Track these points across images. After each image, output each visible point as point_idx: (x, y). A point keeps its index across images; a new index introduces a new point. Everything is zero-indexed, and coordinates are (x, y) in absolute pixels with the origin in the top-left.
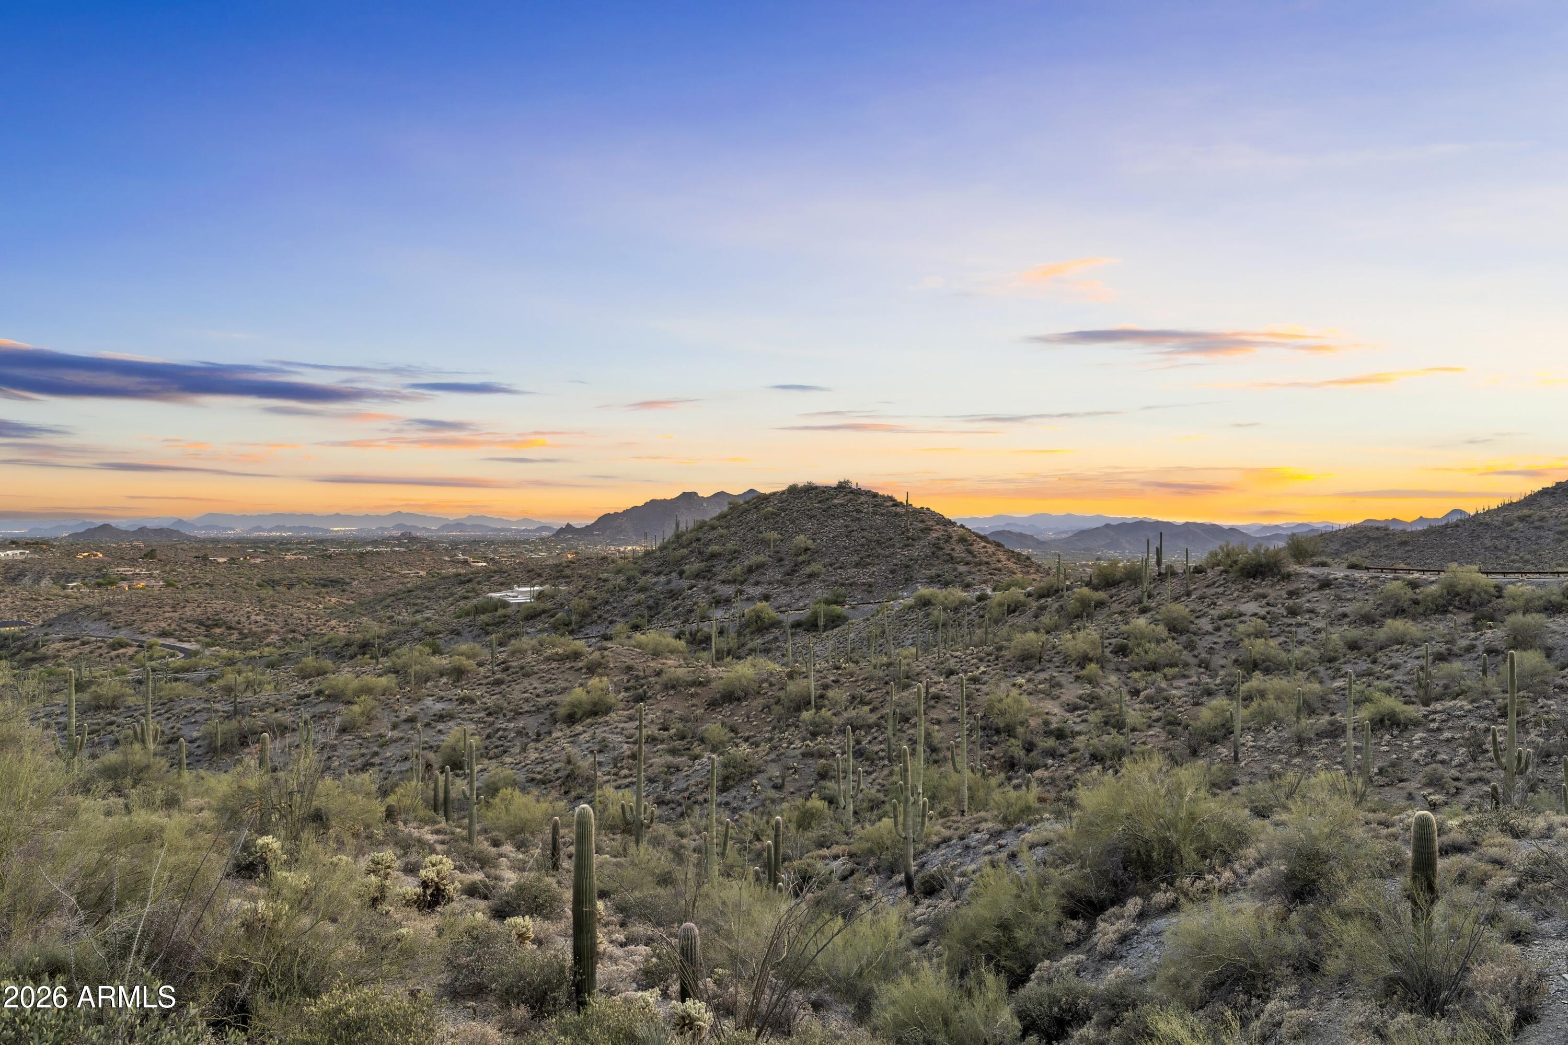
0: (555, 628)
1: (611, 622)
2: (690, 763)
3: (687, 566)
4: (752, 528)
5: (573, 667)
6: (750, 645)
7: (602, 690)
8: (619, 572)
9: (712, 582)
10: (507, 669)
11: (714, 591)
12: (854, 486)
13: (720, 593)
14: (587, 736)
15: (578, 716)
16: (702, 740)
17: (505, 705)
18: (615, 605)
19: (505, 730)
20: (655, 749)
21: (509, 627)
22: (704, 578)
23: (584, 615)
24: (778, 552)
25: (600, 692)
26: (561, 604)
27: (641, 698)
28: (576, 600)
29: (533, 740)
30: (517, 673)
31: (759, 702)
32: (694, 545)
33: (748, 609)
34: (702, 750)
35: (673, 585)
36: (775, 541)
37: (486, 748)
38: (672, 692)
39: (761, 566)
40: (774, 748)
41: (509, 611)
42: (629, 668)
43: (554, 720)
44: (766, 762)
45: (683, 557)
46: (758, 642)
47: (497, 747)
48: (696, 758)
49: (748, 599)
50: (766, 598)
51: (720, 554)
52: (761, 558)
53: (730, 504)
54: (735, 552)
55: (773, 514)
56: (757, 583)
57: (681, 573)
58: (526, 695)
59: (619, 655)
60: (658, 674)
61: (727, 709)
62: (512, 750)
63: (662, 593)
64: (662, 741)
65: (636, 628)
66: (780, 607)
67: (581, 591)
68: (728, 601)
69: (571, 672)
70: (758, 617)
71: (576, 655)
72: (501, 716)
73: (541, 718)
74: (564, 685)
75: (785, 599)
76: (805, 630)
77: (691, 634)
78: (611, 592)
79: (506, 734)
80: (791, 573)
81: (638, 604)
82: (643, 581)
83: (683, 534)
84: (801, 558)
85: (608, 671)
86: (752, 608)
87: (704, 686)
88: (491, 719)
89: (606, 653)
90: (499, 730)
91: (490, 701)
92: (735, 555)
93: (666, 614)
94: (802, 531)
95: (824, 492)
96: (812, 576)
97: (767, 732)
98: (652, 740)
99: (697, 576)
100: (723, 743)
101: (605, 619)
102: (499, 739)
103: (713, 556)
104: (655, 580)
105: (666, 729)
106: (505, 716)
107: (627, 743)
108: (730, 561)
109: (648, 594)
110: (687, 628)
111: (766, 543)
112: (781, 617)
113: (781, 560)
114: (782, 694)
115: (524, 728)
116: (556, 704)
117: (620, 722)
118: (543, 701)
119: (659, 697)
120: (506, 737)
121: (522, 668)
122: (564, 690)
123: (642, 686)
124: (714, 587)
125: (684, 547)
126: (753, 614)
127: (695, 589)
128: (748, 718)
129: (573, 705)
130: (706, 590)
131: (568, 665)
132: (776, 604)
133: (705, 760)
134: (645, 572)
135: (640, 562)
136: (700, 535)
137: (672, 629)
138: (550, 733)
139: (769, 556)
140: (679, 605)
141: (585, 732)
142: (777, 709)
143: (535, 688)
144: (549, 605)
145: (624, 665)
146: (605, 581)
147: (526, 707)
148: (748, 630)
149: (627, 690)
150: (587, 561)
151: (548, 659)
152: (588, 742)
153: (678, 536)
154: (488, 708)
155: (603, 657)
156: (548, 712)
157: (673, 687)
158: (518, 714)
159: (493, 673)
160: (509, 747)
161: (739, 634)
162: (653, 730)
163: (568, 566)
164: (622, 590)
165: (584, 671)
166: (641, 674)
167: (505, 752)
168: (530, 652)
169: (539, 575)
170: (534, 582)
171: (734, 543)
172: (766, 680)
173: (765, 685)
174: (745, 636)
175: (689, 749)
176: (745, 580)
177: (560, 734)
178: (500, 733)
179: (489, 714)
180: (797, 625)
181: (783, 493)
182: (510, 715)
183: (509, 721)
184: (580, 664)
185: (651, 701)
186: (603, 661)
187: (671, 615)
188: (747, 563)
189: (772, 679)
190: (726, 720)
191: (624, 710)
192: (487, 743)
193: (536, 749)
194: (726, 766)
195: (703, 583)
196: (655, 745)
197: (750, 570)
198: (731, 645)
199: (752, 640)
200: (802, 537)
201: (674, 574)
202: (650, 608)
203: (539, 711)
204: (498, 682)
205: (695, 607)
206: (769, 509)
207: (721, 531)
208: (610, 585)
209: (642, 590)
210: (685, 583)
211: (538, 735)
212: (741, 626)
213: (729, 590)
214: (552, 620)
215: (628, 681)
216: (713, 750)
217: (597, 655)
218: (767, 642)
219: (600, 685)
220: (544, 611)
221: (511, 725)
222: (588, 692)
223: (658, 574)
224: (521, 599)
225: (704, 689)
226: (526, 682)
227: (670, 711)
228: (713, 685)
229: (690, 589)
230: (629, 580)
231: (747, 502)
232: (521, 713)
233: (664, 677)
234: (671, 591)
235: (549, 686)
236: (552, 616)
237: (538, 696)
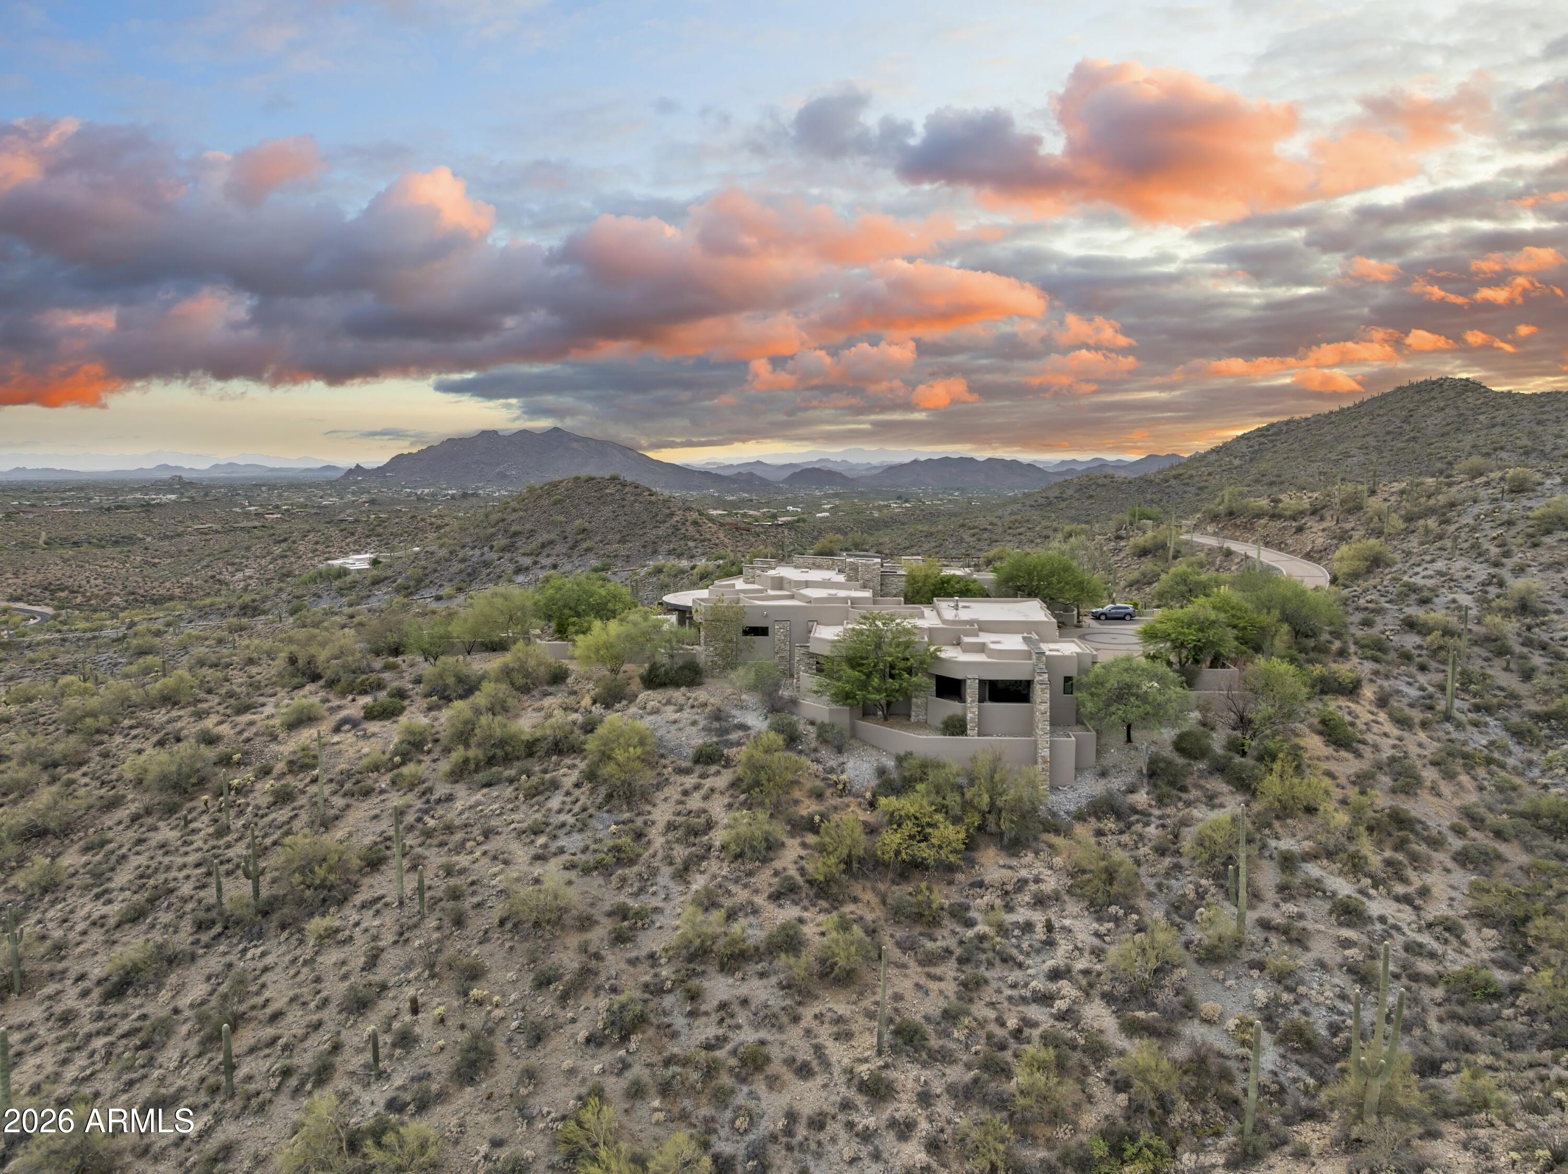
0: (400, 591)
1: (441, 586)
3: (496, 542)
4: (545, 512)
8: (442, 546)
9: (515, 554)
11: (516, 562)
12: (622, 479)
13: (521, 563)
18: (442, 572)
21: (360, 591)
22: (509, 551)
23: (419, 581)
24: (564, 531)
26: (399, 573)
28: (411, 569)
32: (500, 523)
35: (485, 557)
36: (562, 522)
39: (552, 542)
41: (355, 577)
45: (493, 535)
49: (541, 568)
50: (555, 567)
51: (521, 532)
52: (553, 536)
54: (532, 531)
55: (561, 499)
56: (548, 556)
57: (492, 547)
63: (478, 563)
65: (459, 590)
68: (527, 569)
75: (568, 567)
78: (438, 562)
80: (572, 548)
81: (461, 571)
82: (462, 554)
83: (492, 514)
84: (580, 537)
92: (532, 533)
93: (482, 579)
94: (582, 516)
95: (600, 482)
96: (588, 550)
99: (503, 550)
101: (436, 584)
103: (516, 534)
104: (472, 553)
108: (528, 538)
109: (467, 564)
111: (555, 524)
113: (566, 537)
124: (516, 559)
125: (493, 526)
127: (502, 560)
130: (511, 560)
134: (463, 547)
135: (458, 537)
136: (505, 515)
139: (557, 534)
140: (491, 572)
146: (432, 553)
153: (487, 517)
164: (446, 560)
171: (531, 523)
176: (540, 553)
181: (569, 481)
187: (485, 580)
188: (541, 540)
195: (508, 555)
197: (543, 546)
200: (581, 520)
201: (486, 549)
202: (469, 575)
206: (557, 496)
207: (521, 512)
208: (436, 557)
210: (495, 556)
213: (527, 561)
214: (394, 585)
220: (384, 577)
223: (473, 548)
224: (360, 567)
229: (499, 559)
230: (451, 553)
234: (485, 561)
236: (393, 581)
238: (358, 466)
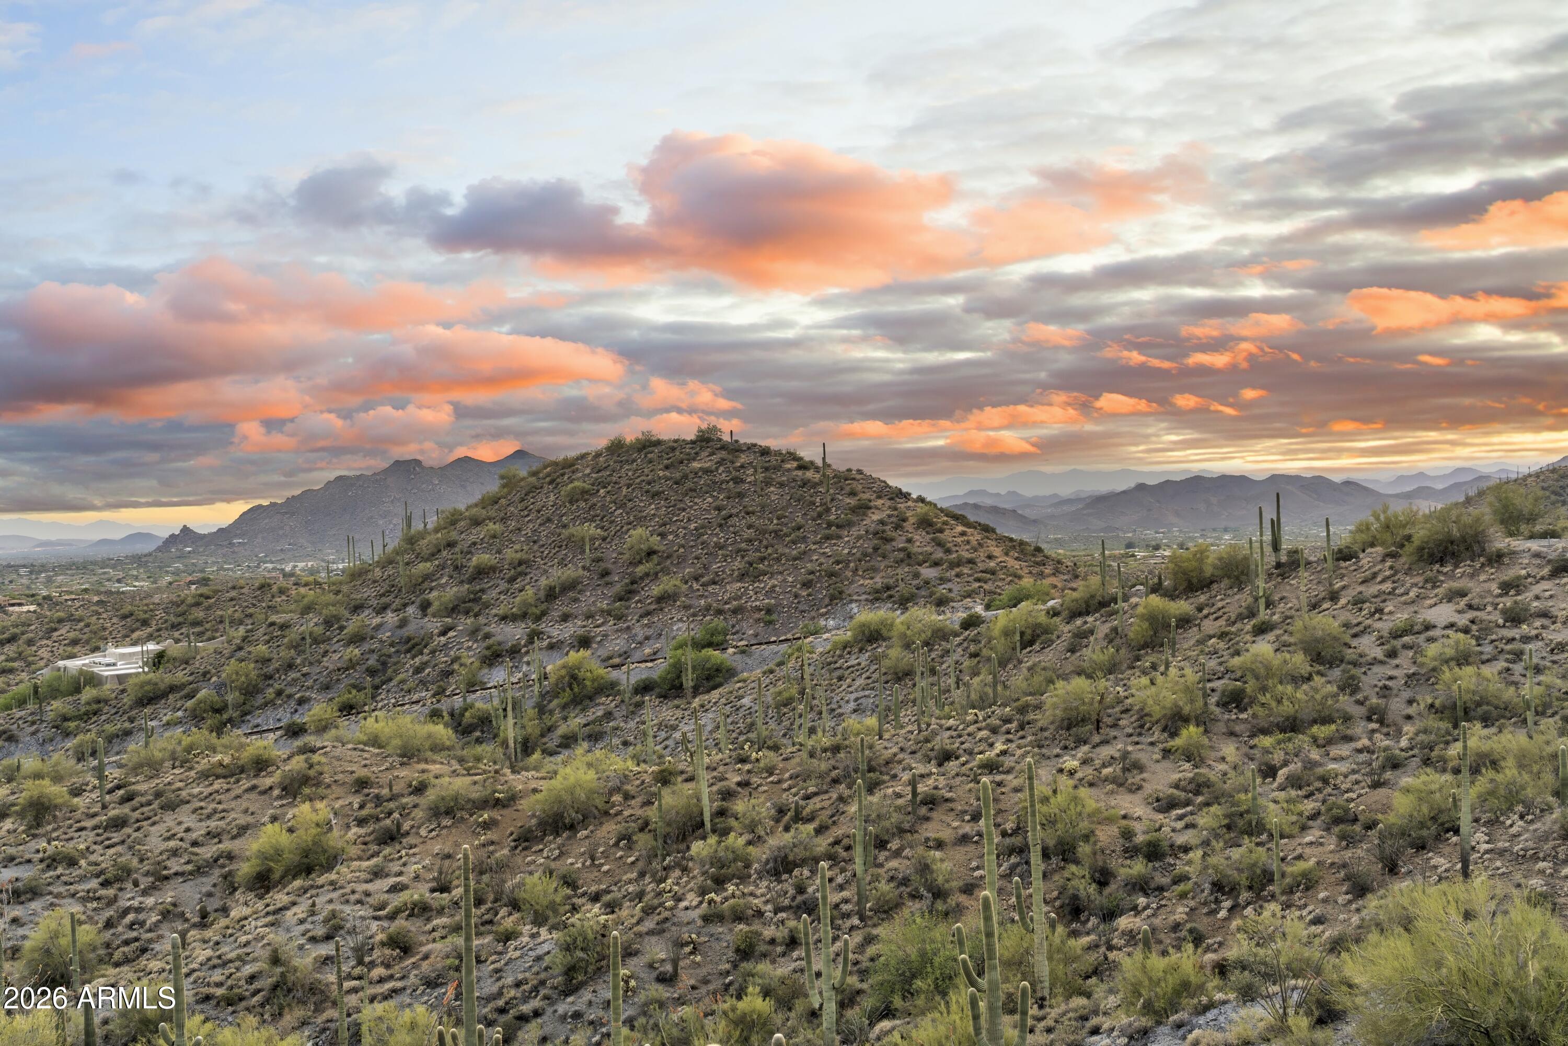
0: (196, 717)
1: (301, 702)
2: (500, 948)
3: (435, 594)
4: (549, 520)
5: (254, 787)
6: (562, 729)
7: (318, 825)
8: (308, 609)
9: (482, 620)
10: (129, 798)
11: (487, 636)
12: (726, 438)
13: (499, 638)
14: (300, 911)
15: (276, 876)
16: (515, 905)
17: (135, 862)
18: (305, 670)
19: (138, 910)
20: (429, 927)
21: (107, 721)
22: (467, 613)
23: (250, 691)
24: (599, 560)
25: (314, 831)
26: (205, 674)
27: (391, 837)
28: (232, 666)
29: (195, 926)
30: (149, 803)
31: (609, 830)
32: (444, 553)
33: (554, 665)
34: (516, 923)
35: (411, 629)
36: (593, 539)
37: (108, 945)
38: (446, 822)
39: (570, 586)
40: (648, 911)
41: (107, 689)
42: (362, 784)
43: (230, 885)
44: (640, 935)
45: (427, 577)
46: (576, 722)
47: (127, 943)
48: (507, 937)
49: (551, 647)
50: (584, 642)
51: (493, 569)
53: (502, 477)
54: (520, 564)
55: (584, 492)
56: (565, 618)
57: (425, 607)
58: (172, 844)
59: (339, 760)
60: (420, 789)
61: (552, 846)
62: (157, 947)
63: (392, 645)
64: (441, 912)
65: (348, 709)
66: (610, 658)
67: (240, 648)
68: (514, 652)
69: (253, 795)
70: (573, 677)
71: (261, 765)
72: (129, 885)
73: (206, 883)
74: (243, 820)
75: (617, 644)
76: (660, 696)
77: (452, 714)
78: (297, 646)
79: (141, 917)
80: (625, 596)
81: (352, 665)
82: (353, 624)
83: (422, 535)
84: (640, 570)
85: (321, 791)
86: (560, 662)
87: (504, 806)
88: (110, 892)
89: (316, 758)
90: (126, 911)
91: (105, 858)
92: (521, 568)
93: (403, 682)
94: (641, 520)
95: (673, 449)
96: (664, 599)
97: (630, 882)
98: (421, 910)
99: (453, 610)
100: (553, 906)
101: (290, 696)
102: (131, 926)
103: (481, 573)
104: (377, 620)
105: (444, 888)
106: (136, 884)
107: (376, 918)
108: (512, 580)
109: (366, 646)
110: (445, 705)
111: (577, 545)
112: (614, 674)
113: (605, 573)
114: (652, 813)
115: (174, 905)
116: (230, 857)
117: (358, 881)
118: (207, 852)
119: (423, 832)
120: (142, 924)
121: (158, 795)
122: (243, 830)
123: (390, 814)
124: (487, 629)
125: (427, 560)
126: (563, 672)
127: (451, 634)
128: (593, 859)
129: (264, 856)
130: (473, 633)
131: (245, 784)
132: (603, 653)
133: (525, 939)
134: (357, 608)
135: (345, 588)
136: (454, 535)
137: (415, 707)
138: (225, 910)
139: (584, 568)
140: (425, 664)
141: (294, 904)
142: (643, 841)
143: (188, 830)
144: (181, 676)
145: (349, 779)
146: (284, 627)
147: (175, 865)
148: (555, 702)
149: (361, 822)
150: (233, 594)
151: (205, 775)
152: (302, 922)
153: (411, 541)
154: (102, 872)
155: (311, 766)
156: (217, 872)
157: (449, 812)
158: (161, 878)
159: (104, 807)
160: (150, 941)
161: (541, 710)
162: (420, 892)
163: (197, 604)
164: (316, 641)
165: (276, 792)
166: (385, 792)
167: (144, 950)
168: (168, 764)
169: (145, 623)
170: (135, 635)
171: (517, 547)
172: (618, 790)
173: (617, 798)
174: (551, 712)
175: (490, 922)
176: (544, 613)
177: (246, 911)
178: (130, 917)
179: (106, 884)
180: (645, 688)
181: (598, 455)
182: (145, 882)
183: (145, 893)
184: (268, 782)
185: (411, 840)
186: (312, 773)
187: (410, 684)
188: (544, 582)
189: (628, 787)
190: (553, 865)
191: (360, 859)
192: (108, 935)
193: (205, 941)
194: (568, 948)
195: (465, 623)
196: (429, 920)
197: (551, 595)
198: (529, 730)
199: (565, 719)
200: (640, 530)
201: (411, 610)
202: (372, 672)
203: (200, 871)
204: (118, 824)
205: (456, 666)
206: (576, 484)
207: (491, 526)
208: (293, 635)
209: (357, 639)
210: (433, 625)
211: (204, 915)
212: (542, 696)
213: (515, 633)
214: (190, 704)
215: (362, 807)
216: (539, 920)
217: (298, 763)
218: (593, 722)
219: (315, 818)
220: (172, 689)
221: (150, 901)
222: (291, 830)
223: (381, 609)
224: (123, 669)
225: (505, 812)
226: (169, 819)
227: (448, 856)
228: (524, 804)
229: (444, 633)
230: (328, 623)
231: (534, 474)
232: (167, 878)
233: (431, 795)
234: (409, 639)
235: (213, 824)
236: (190, 696)
237: (195, 844)
238: (185, 529)
